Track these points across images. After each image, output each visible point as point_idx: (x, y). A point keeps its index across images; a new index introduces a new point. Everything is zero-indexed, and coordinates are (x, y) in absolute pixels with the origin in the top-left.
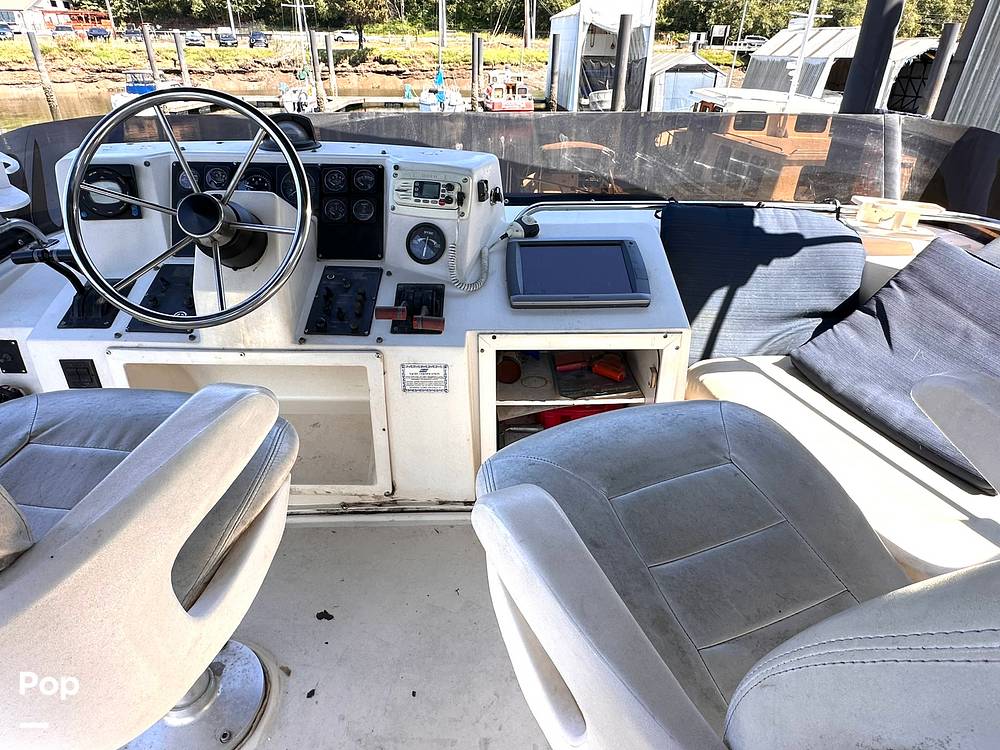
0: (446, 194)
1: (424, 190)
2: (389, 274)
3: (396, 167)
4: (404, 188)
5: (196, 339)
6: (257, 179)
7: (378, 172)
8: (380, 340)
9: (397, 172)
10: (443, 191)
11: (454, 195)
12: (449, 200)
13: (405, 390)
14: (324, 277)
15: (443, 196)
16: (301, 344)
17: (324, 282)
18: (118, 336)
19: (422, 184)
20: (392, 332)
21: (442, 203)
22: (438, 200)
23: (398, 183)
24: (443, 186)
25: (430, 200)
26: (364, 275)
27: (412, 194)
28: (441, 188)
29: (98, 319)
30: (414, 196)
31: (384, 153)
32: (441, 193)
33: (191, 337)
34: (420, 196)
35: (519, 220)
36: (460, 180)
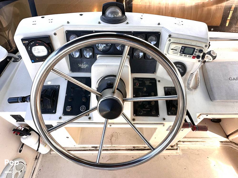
0: (197, 54)
2: (159, 81)
3: (170, 36)
4: (176, 49)
7: (157, 35)
8: (164, 119)
9: (170, 38)
10: (196, 52)
11: (201, 54)
12: (198, 57)
13: (167, 130)
16: (134, 121)
17: (135, 87)
18: (60, 118)
19: (185, 47)
20: (168, 114)
21: (194, 57)
22: (192, 56)
23: (173, 46)
24: (197, 50)
25: (188, 55)
26: (150, 83)
27: (179, 52)
28: (195, 51)
29: (50, 109)
30: (180, 53)
31: (159, 24)
32: (195, 53)
33: (90, 118)
34: (183, 53)
35: (209, 53)
36: (203, 45)
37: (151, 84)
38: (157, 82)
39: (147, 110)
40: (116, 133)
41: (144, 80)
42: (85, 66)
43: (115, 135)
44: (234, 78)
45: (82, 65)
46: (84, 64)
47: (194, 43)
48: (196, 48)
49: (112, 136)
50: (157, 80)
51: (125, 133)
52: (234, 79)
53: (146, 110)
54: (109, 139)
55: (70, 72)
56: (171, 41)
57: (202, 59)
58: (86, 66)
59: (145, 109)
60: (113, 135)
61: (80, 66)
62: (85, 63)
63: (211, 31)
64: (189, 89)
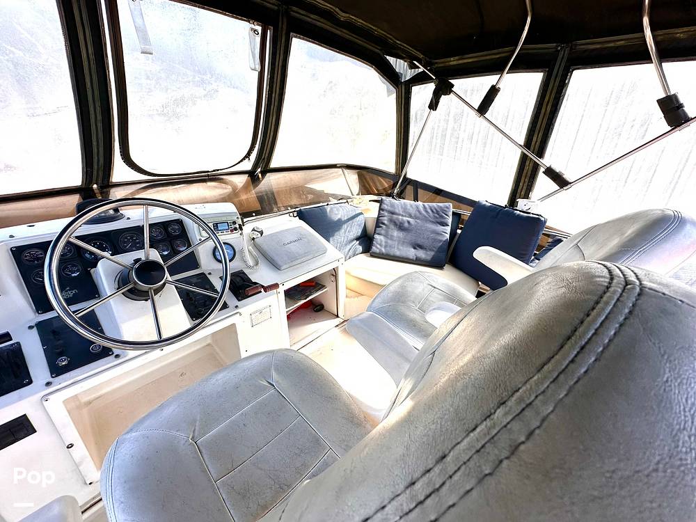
0: (233, 226)
1: (219, 227)
2: (210, 274)
5: (121, 356)
7: (179, 223)
8: (237, 307)
10: (231, 225)
11: (237, 226)
12: (236, 229)
13: (252, 326)
15: (231, 228)
18: (48, 384)
19: (217, 224)
20: (239, 301)
21: (232, 231)
22: (229, 230)
24: (230, 223)
25: (225, 231)
26: (198, 279)
29: (14, 383)
33: (117, 357)
34: (219, 230)
35: (254, 230)
36: (235, 218)
37: (200, 280)
38: (208, 276)
41: (188, 279)
42: (69, 293)
45: (63, 293)
46: (66, 292)
48: (228, 222)
50: (206, 273)
52: (288, 243)
55: (37, 314)
57: (241, 231)
62: (67, 289)
63: (253, 216)
64: (249, 267)
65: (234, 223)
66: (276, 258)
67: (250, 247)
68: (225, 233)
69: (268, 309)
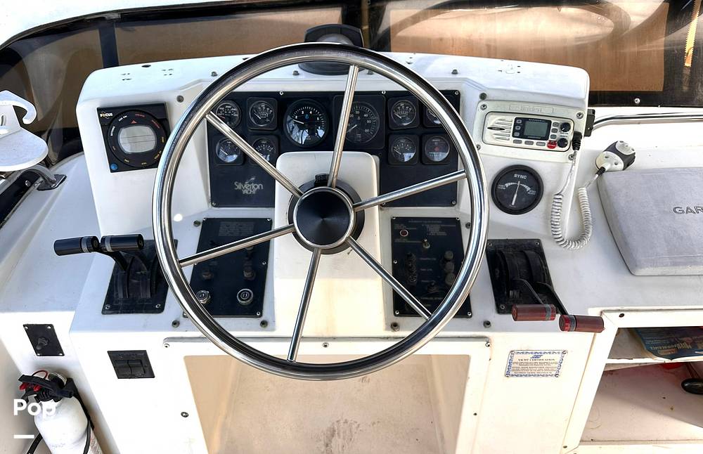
0: (559, 135)
1: (527, 128)
2: (468, 226)
3: (483, 97)
4: (501, 126)
5: (269, 326)
6: (307, 112)
8: (487, 324)
9: (484, 103)
10: (555, 131)
11: (569, 136)
12: (562, 143)
13: (507, 375)
14: (395, 234)
15: (554, 137)
16: (394, 330)
17: (398, 240)
18: (176, 324)
19: (525, 120)
20: (499, 311)
21: (552, 145)
22: (546, 142)
23: (493, 120)
24: (556, 124)
25: (535, 141)
26: (442, 229)
27: (511, 134)
28: (552, 127)
29: (148, 300)
30: (513, 136)
31: (455, 72)
32: (551, 133)
33: (264, 324)
34: (522, 136)
35: (612, 148)
36: (573, 114)
37: (444, 234)
38: (463, 228)
39: (436, 299)
40: (346, 422)
41: (424, 223)
42: (253, 187)
43: (342, 431)
44: (688, 208)
45: (245, 185)
46: (250, 183)
47: (546, 111)
48: (553, 122)
49: (333, 433)
50: (463, 221)
51: (378, 422)
52: (688, 210)
53: (431, 299)
54: (323, 442)
55: (210, 205)
56: (488, 109)
57: (574, 149)
58: (256, 187)
59: (426, 298)
60: (334, 431)
61: (239, 186)
62: (253, 179)
63: (634, 105)
64: (559, 241)
65: (565, 127)
66: (635, 240)
67: (584, 191)
68: (535, 146)
69: (557, 357)
